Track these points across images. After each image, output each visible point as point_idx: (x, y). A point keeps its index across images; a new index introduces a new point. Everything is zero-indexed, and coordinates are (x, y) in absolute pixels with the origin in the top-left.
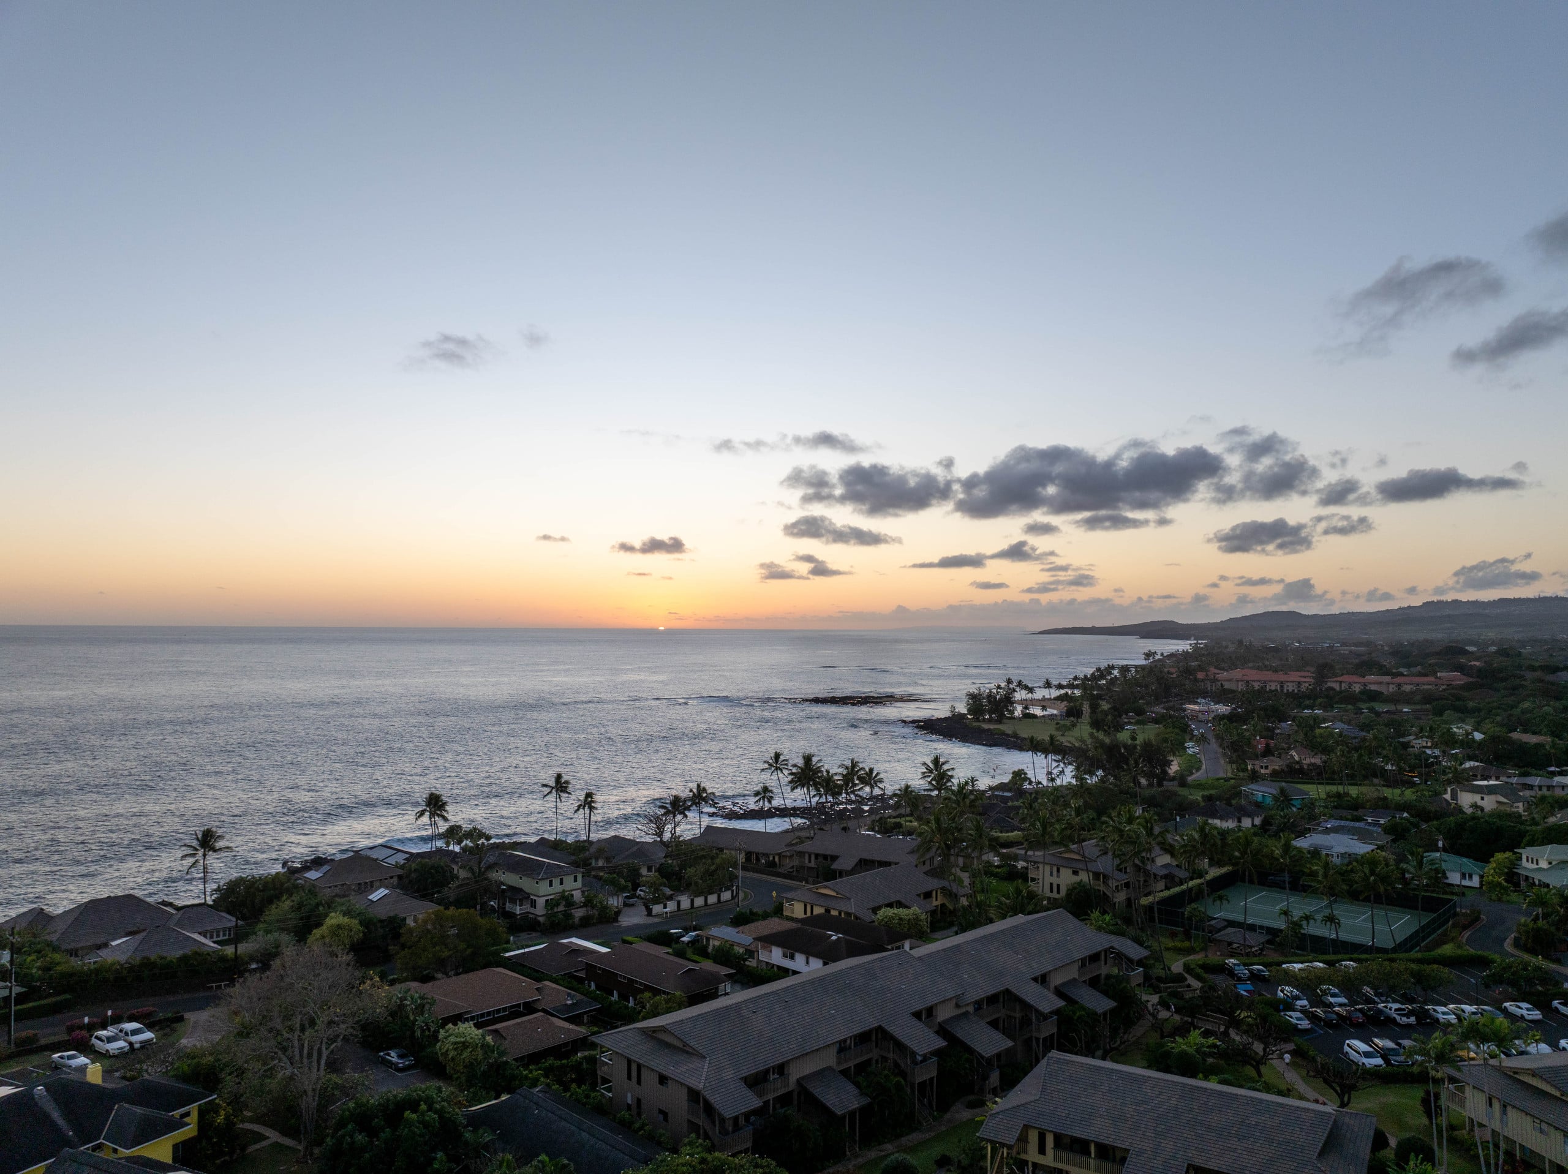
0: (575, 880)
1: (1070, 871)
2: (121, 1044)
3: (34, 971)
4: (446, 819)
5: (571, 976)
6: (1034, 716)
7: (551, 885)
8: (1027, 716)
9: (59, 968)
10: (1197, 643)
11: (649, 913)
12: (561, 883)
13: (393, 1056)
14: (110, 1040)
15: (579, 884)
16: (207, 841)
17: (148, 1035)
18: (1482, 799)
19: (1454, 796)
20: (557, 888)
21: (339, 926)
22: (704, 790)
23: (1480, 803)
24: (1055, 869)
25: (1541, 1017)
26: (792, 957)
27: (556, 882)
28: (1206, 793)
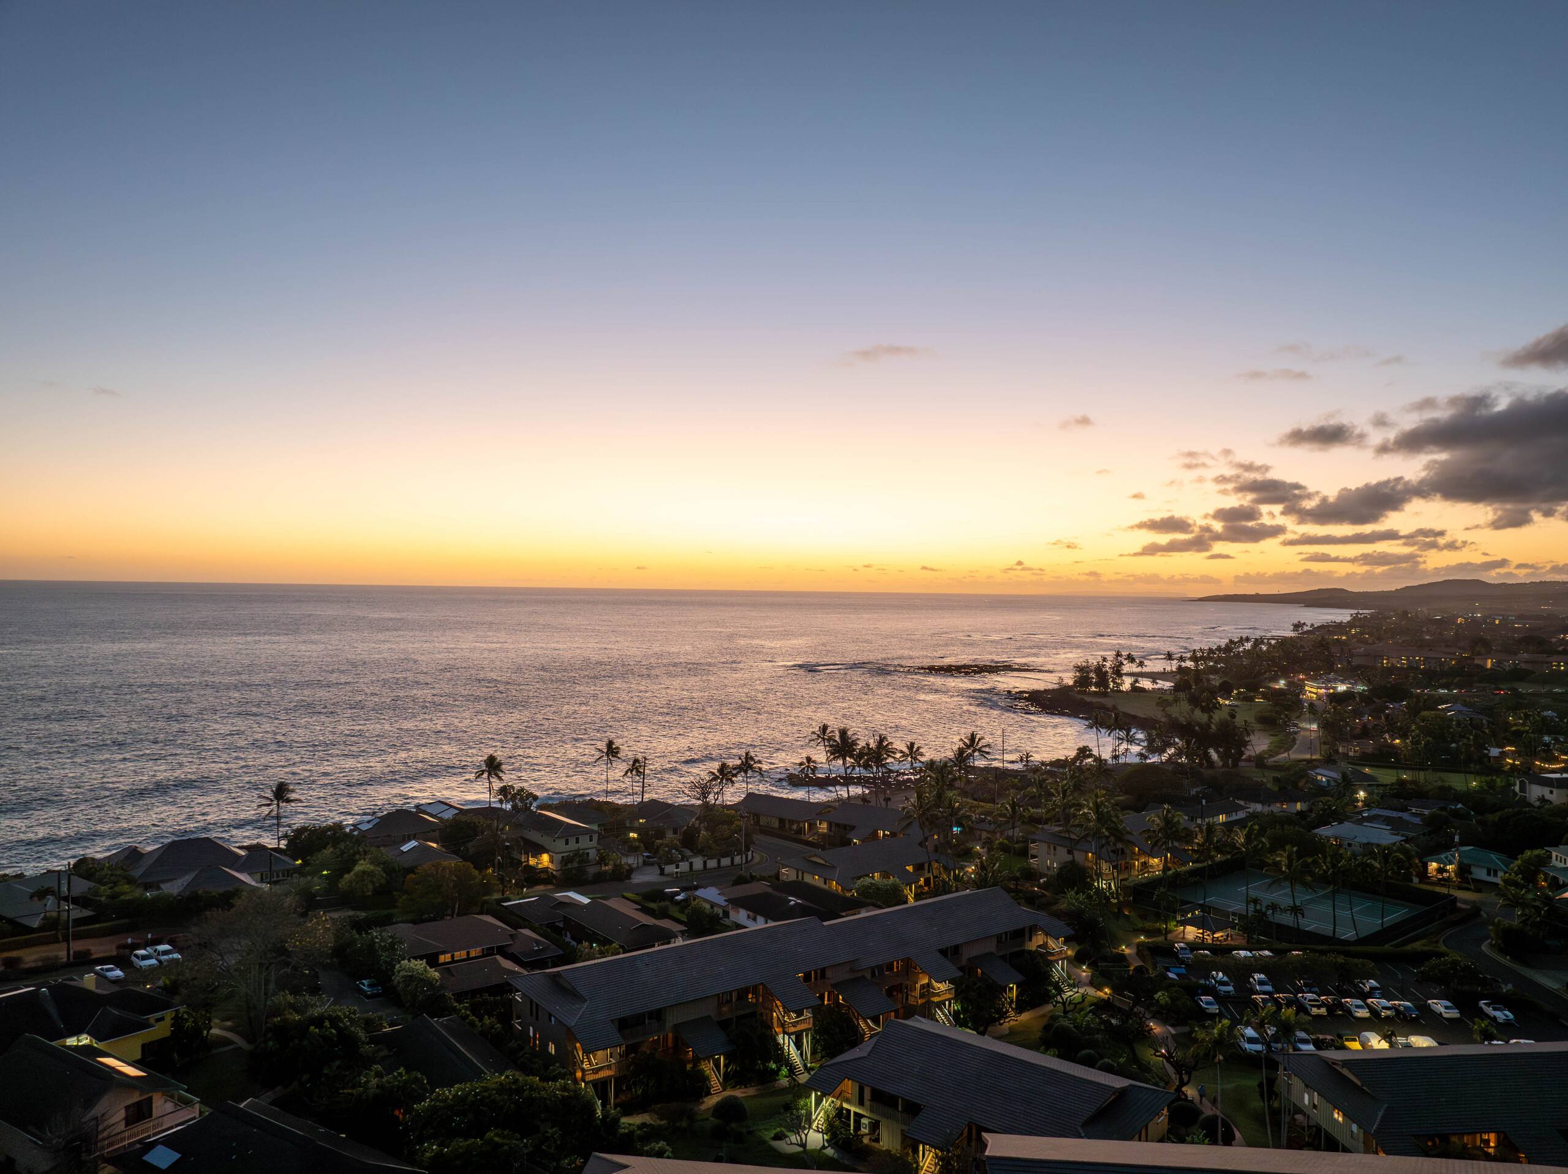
0: (591, 840)
1: (1065, 851)
2: (153, 961)
3: (103, 899)
4: (500, 778)
5: (552, 926)
6: (1143, 690)
7: (567, 843)
8: (1135, 689)
9: (122, 897)
10: (1358, 613)
11: (662, 873)
12: (577, 842)
13: (365, 985)
14: (144, 958)
15: (594, 843)
16: (281, 792)
17: (177, 956)
18: (1551, 792)
19: (1523, 789)
20: (573, 845)
21: (364, 872)
22: (752, 758)
23: (1548, 796)
24: (1052, 848)
25: (1458, 1015)
26: (755, 919)
27: (572, 841)
28: (1278, 775)
